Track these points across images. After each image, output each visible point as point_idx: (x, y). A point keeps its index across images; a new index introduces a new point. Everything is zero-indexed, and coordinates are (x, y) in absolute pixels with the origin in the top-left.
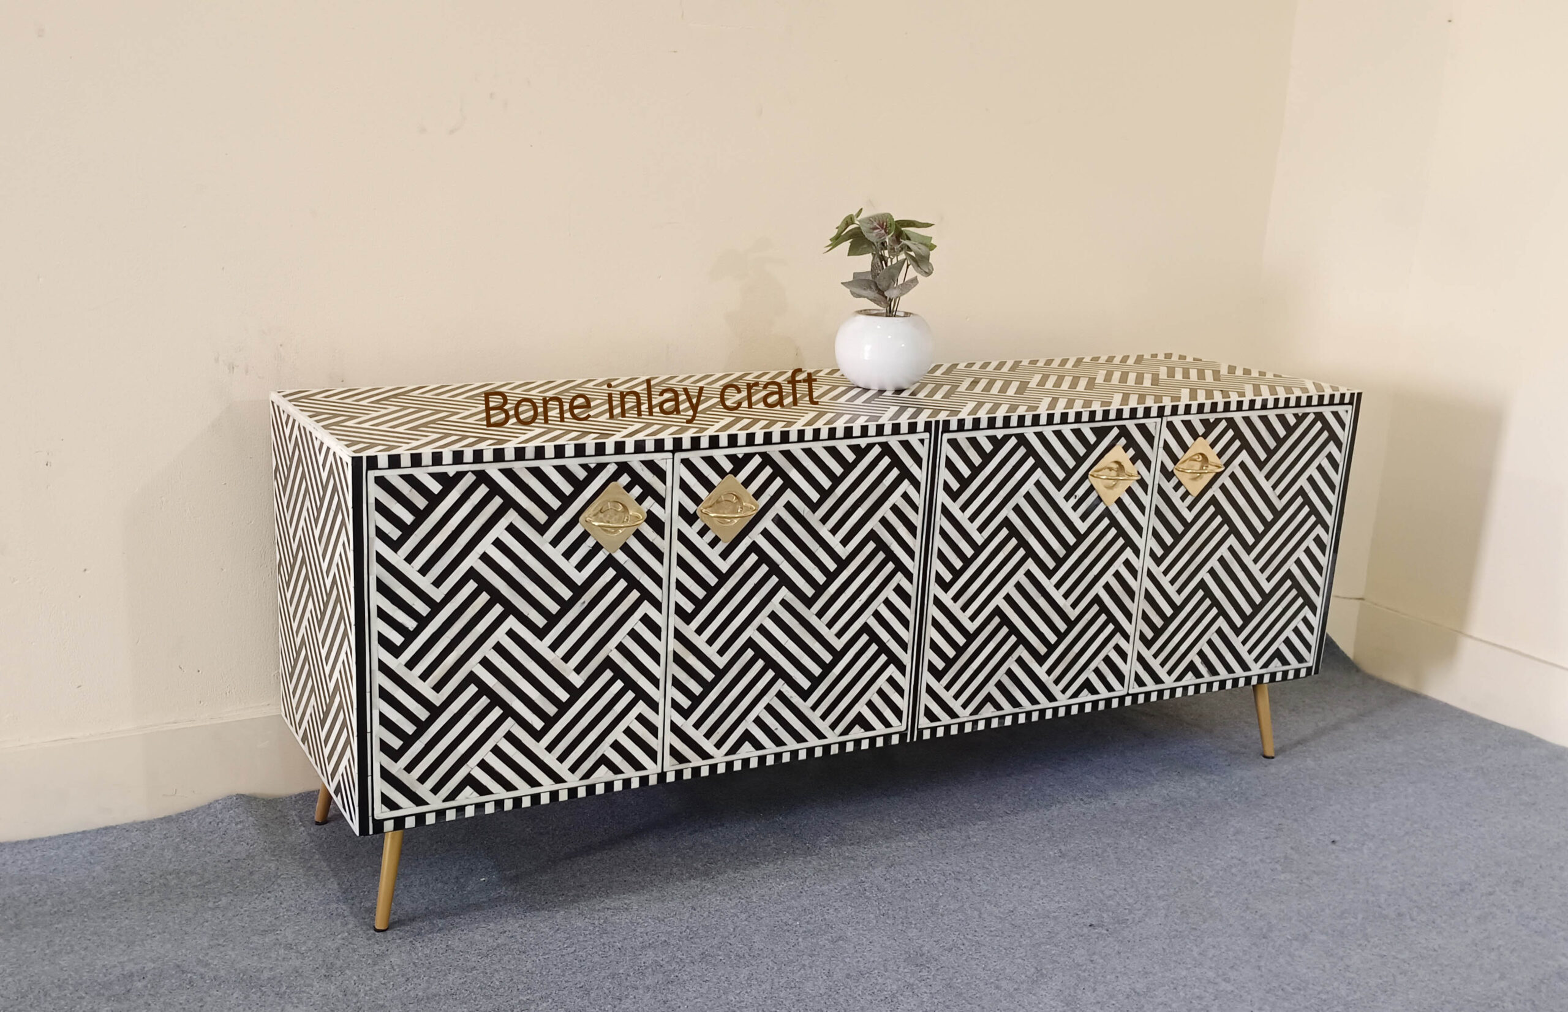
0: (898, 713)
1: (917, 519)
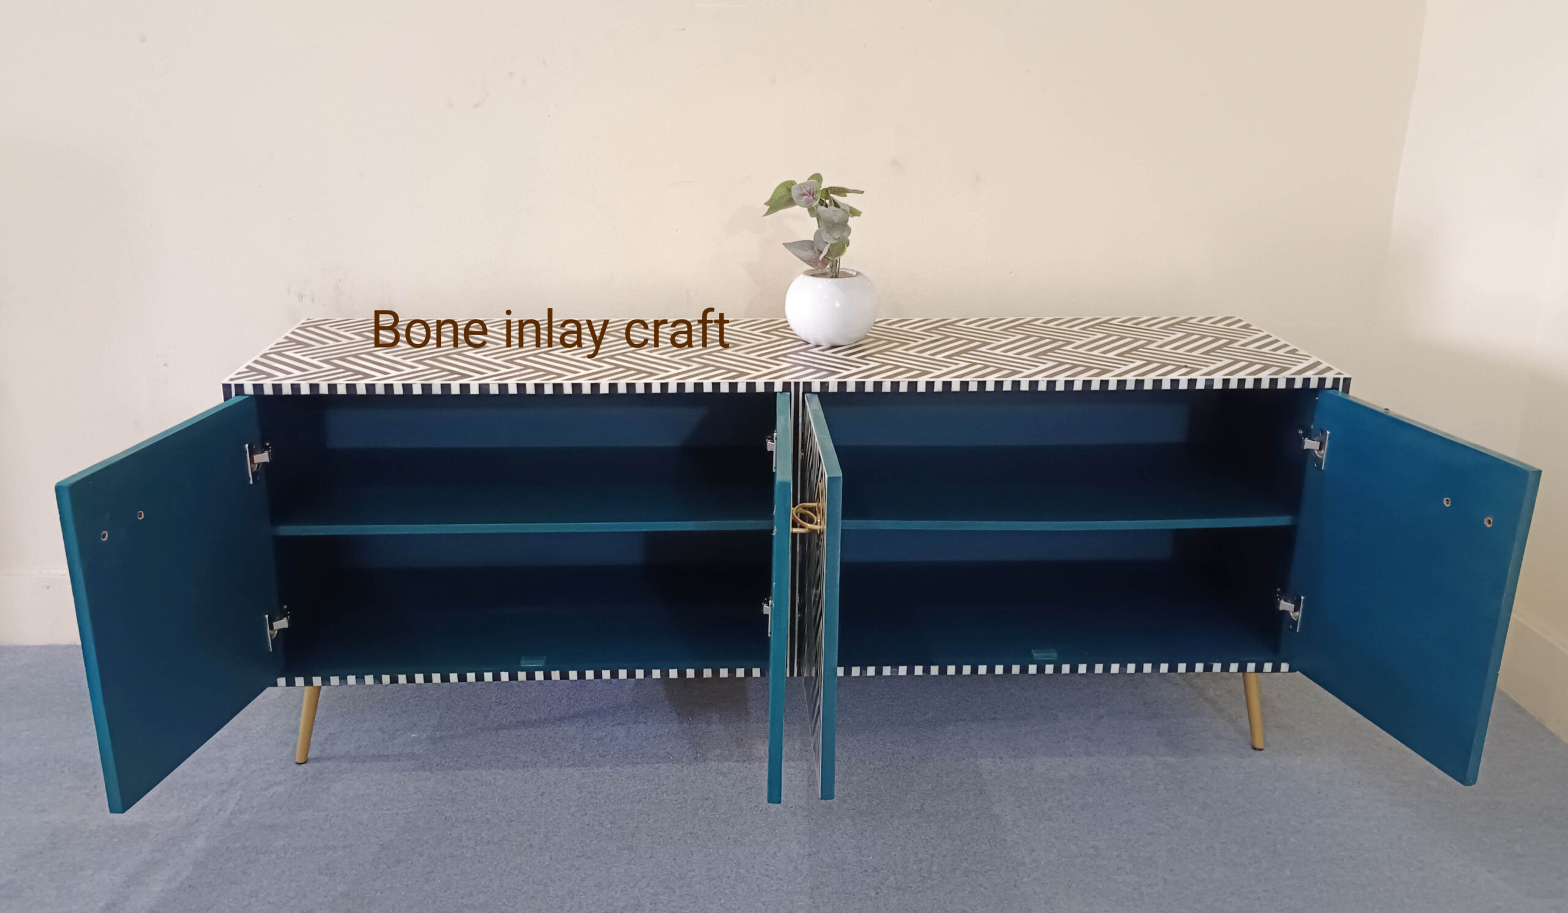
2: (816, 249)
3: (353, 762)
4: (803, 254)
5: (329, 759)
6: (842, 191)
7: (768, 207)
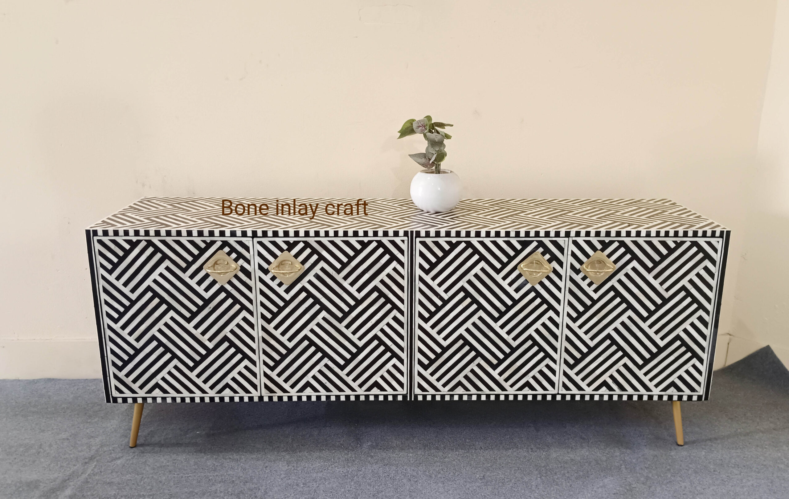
0: (401, 384)
1: (404, 283)
2: (427, 158)
3: (162, 447)
4: (419, 160)
5: (148, 445)
6: (442, 125)
7: (400, 134)
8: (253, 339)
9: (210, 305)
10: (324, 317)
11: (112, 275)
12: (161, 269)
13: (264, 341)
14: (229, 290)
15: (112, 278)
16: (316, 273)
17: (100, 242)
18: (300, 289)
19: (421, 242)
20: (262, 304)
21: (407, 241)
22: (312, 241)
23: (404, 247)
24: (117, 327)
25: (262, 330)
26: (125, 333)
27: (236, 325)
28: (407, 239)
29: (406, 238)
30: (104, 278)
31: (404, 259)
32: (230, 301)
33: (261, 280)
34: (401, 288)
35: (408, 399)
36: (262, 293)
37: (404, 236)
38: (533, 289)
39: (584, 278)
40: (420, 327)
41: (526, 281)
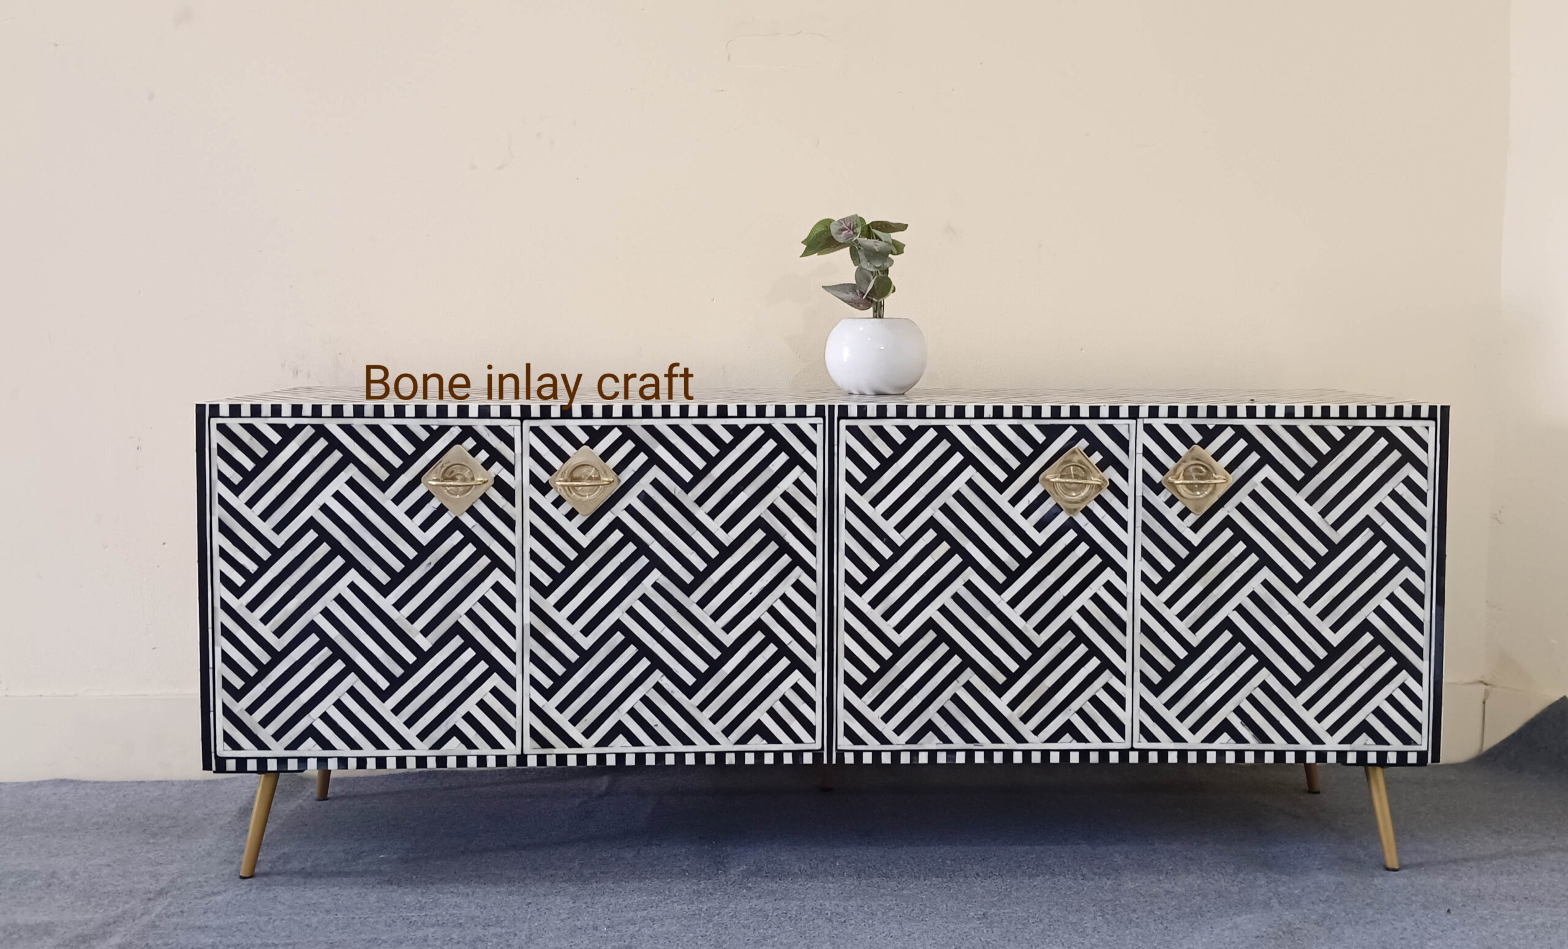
0: (810, 728)
1: (816, 511)
4: (844, 295)
7: (805, 246)
8: (511, 628)
9: (429, 558)
10: (655, 582)
11: (241, 496)
12: (339, 484)
13: (535, 634)
14: (470, 527)
15: (238, 502)
16: (643, 491)
17: (223, 429)
18: (610, 524)
19: (848, 428)
20: (534, 557)
21: (822, 426)
22: (636, 426)
23: (816, 437)
24: (239, 604)
25: (531, 610)
26: (254, 619)
27: (479, 601)
28: (822, 422)
29: (820, 420)
30: (222, 502)
31: (816, 462)
32: (470, 549)
33: (535, 507)
34: (811, 521)
35: (825, 762)
36: (535, 532)
37: (817, 416)
38: (1071, 524)
39: (1171, 502)
40: (850, 605)
41: (1057, 507)
